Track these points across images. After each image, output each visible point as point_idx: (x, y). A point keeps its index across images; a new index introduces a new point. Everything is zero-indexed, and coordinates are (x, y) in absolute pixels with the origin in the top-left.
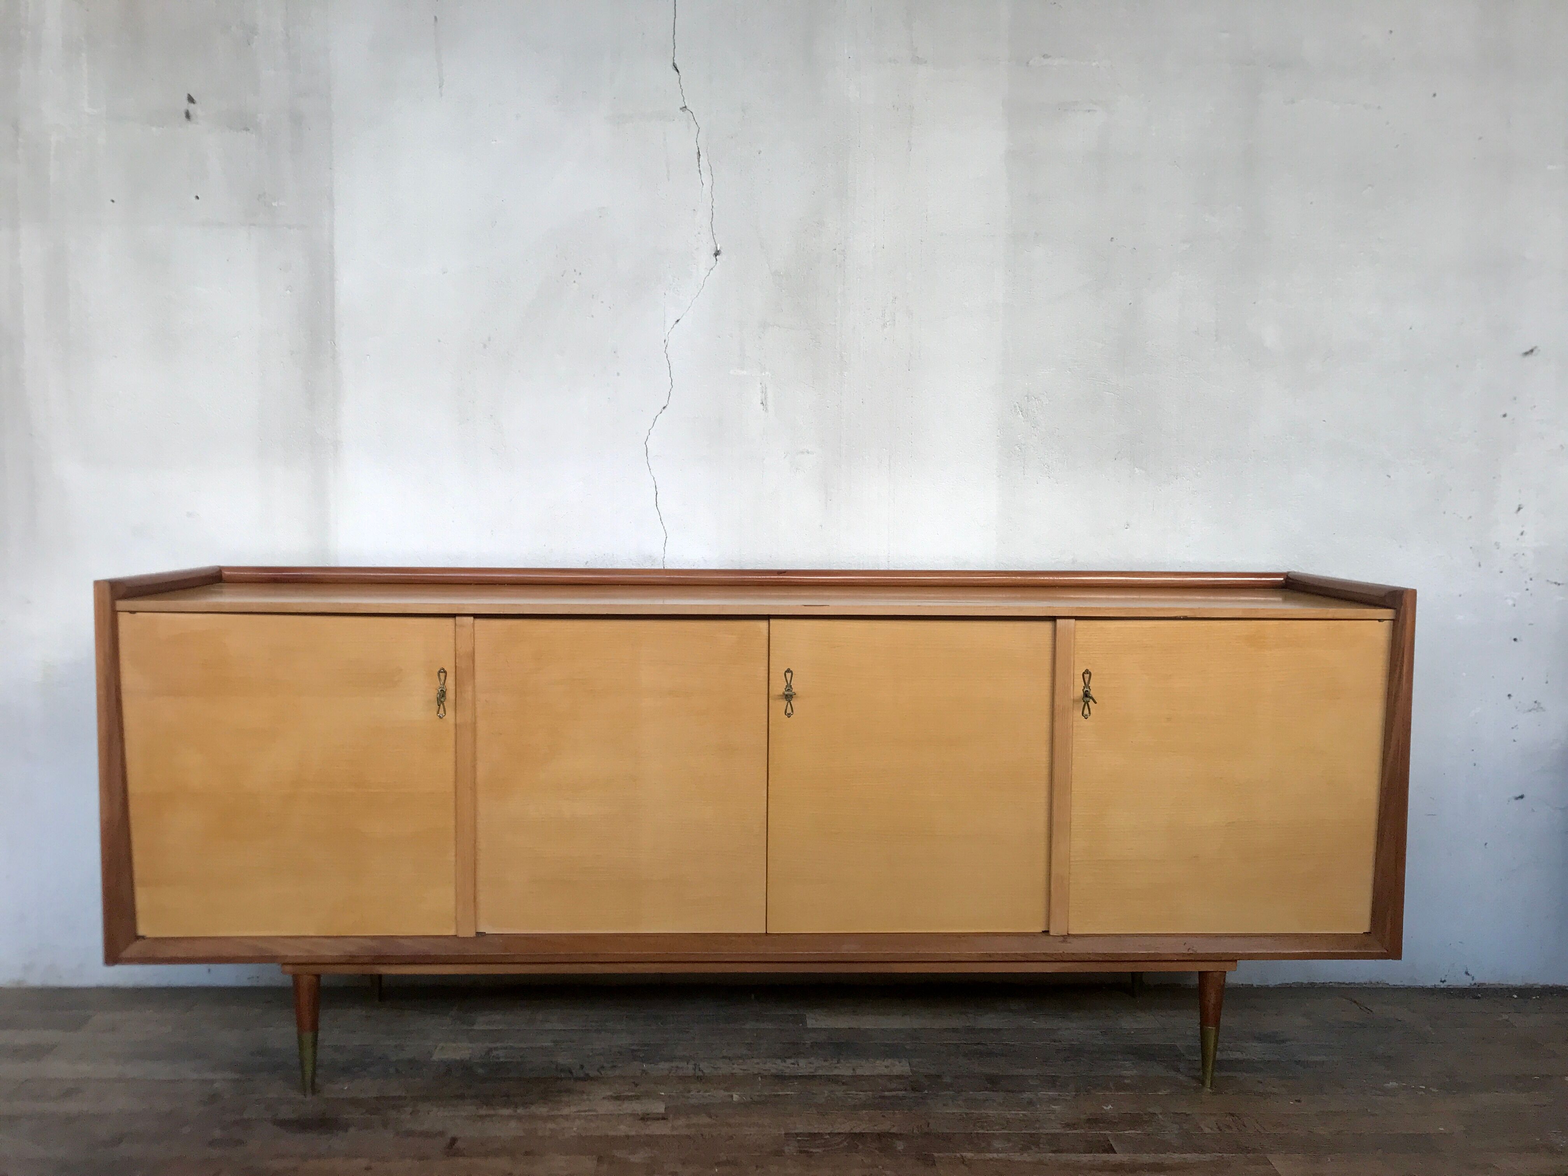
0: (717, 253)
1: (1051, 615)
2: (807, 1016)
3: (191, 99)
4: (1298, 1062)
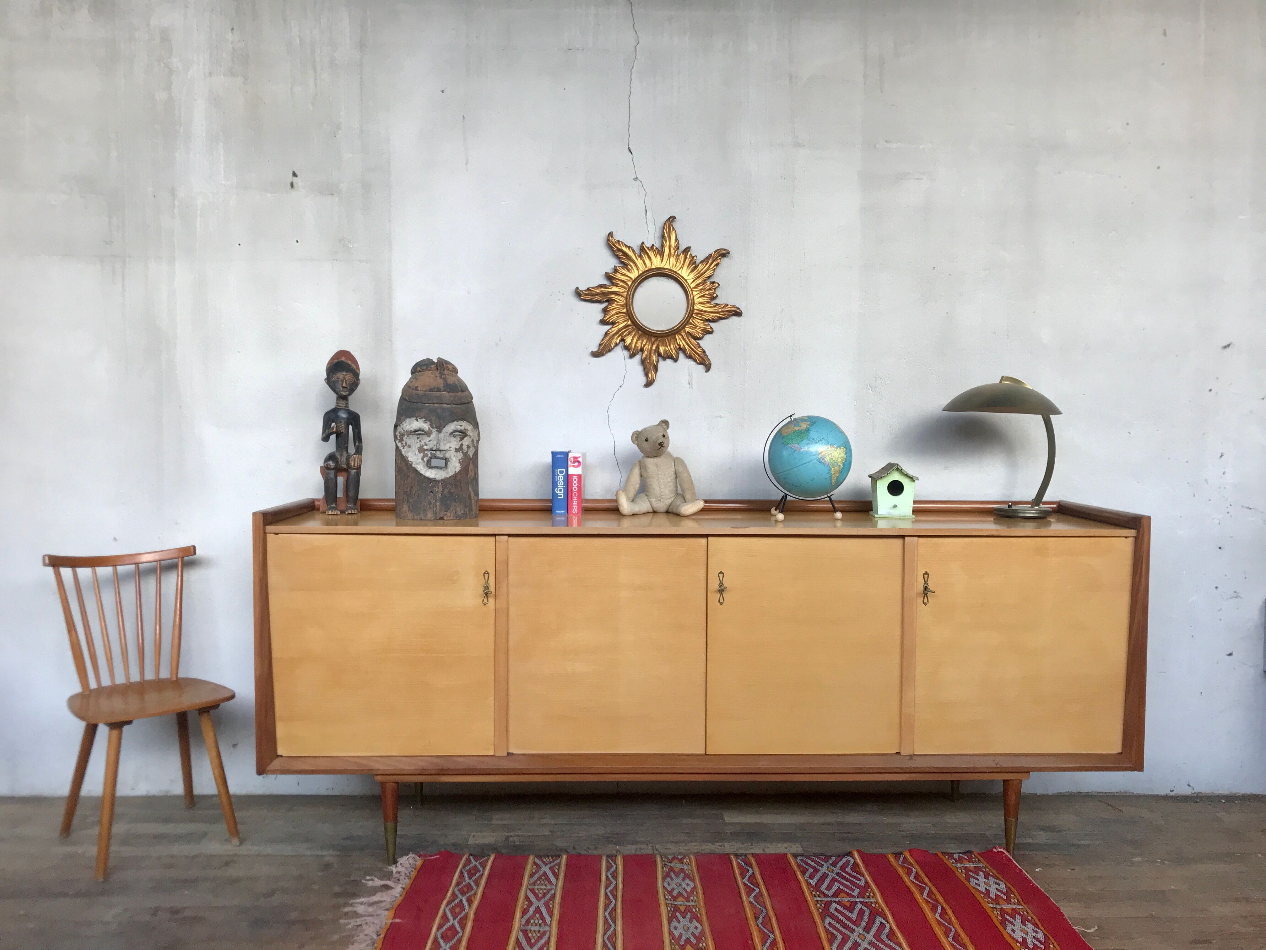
1: (902, 534)
3: (295, 175)
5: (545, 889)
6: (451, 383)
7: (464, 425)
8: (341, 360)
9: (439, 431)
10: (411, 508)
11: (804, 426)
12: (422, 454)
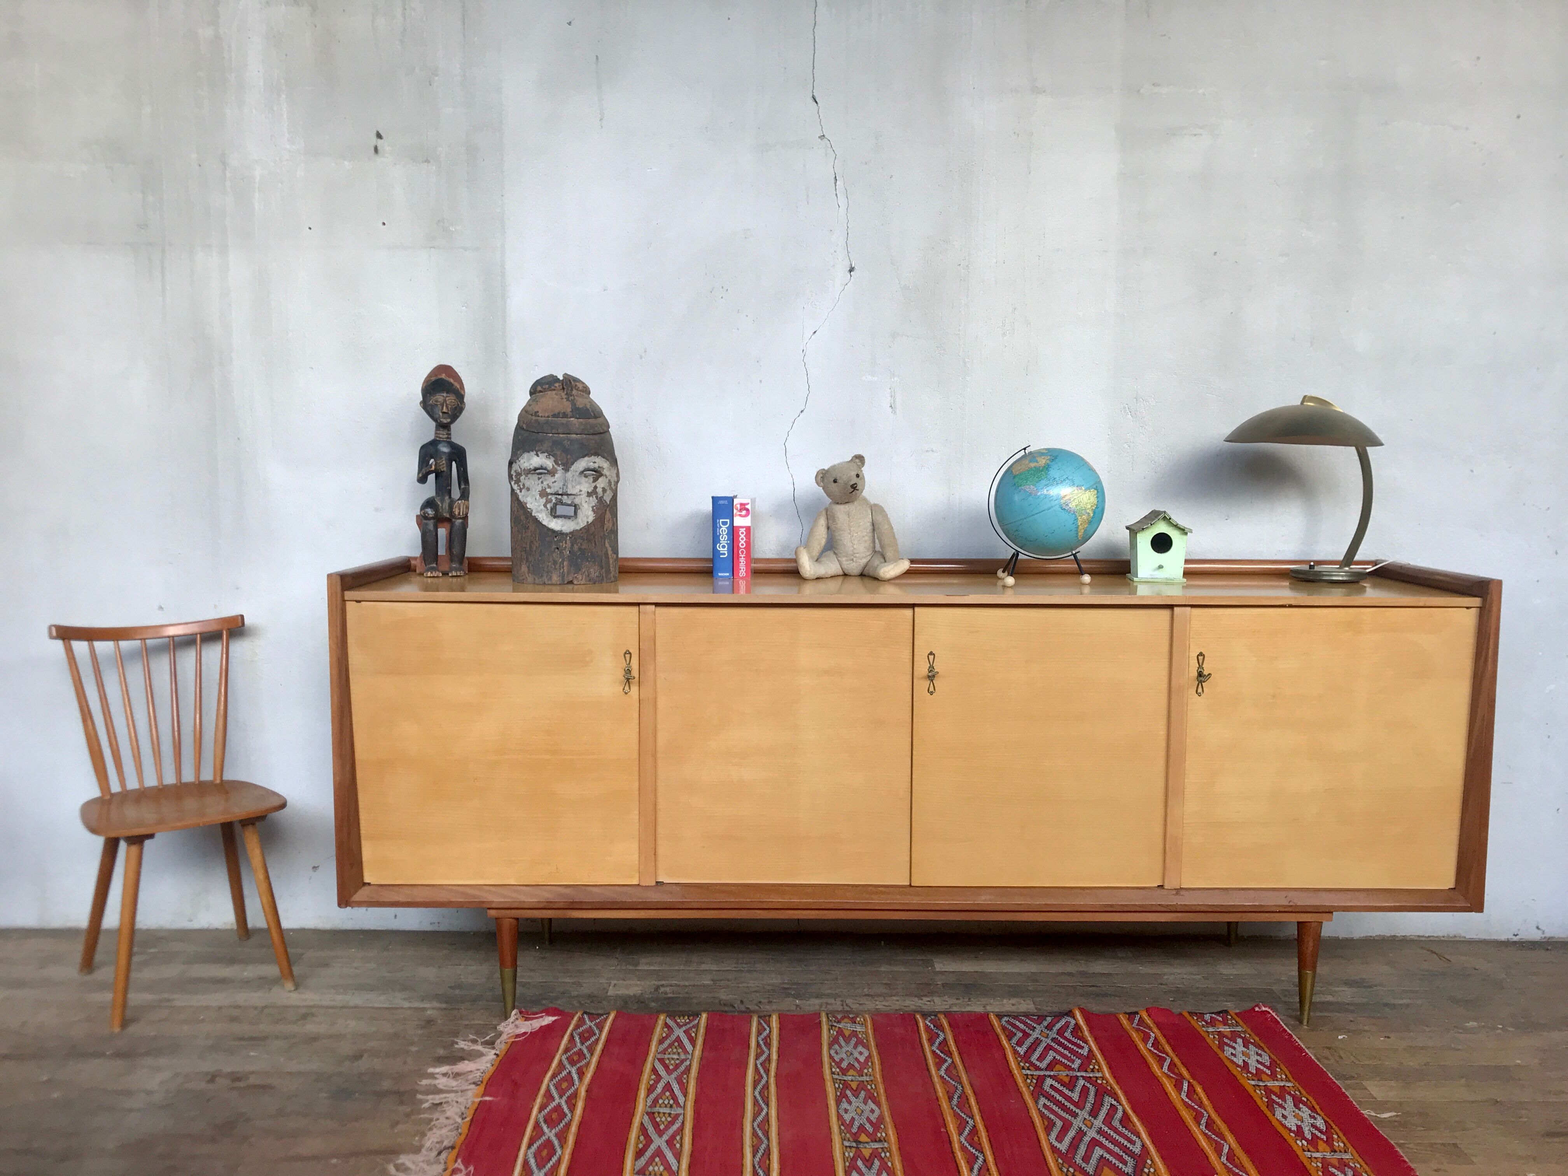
0: (851, 270)
1: (1169, 603)
2: (935, 960)
3: (379, 136)
4: (1386, 1005)
5: (678, 1059)
6: (581, 406)
7: (598, 462)
8: (440, 377)
9: (566, 469)
10: (531, 568)
11: (1042, 461)
12: (544, 500)
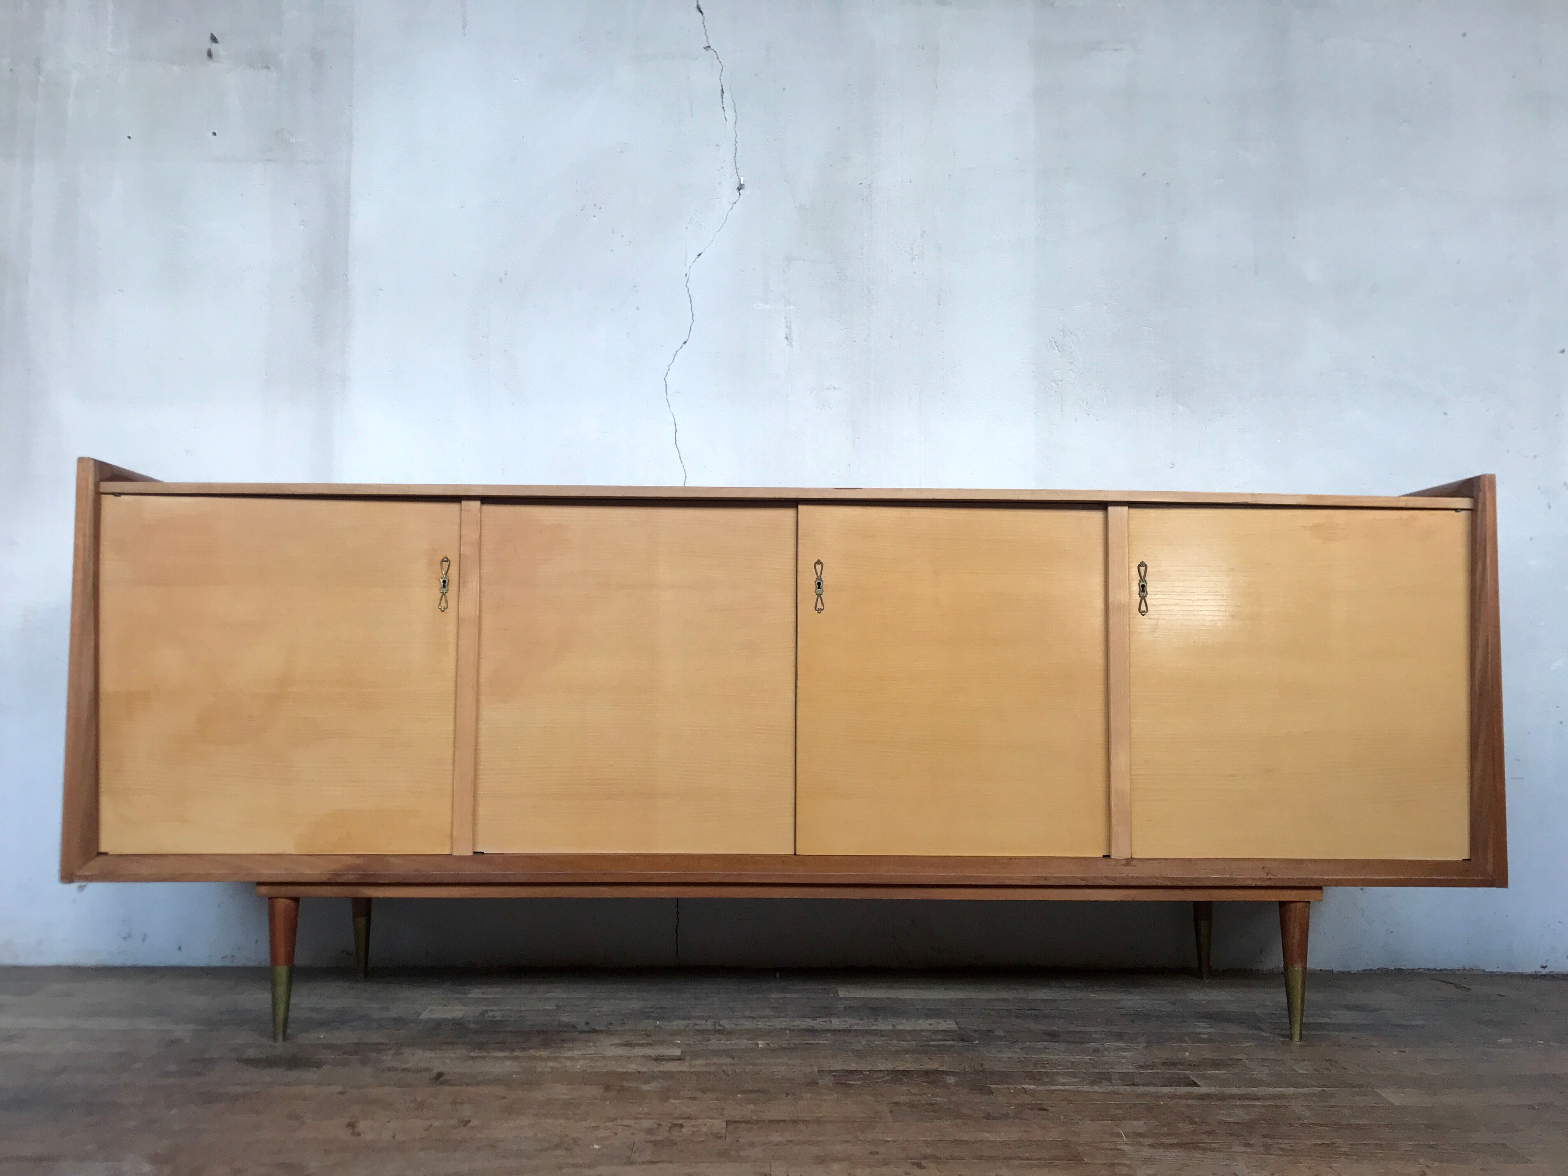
0: (740, 188)
1: (1102, 500)
2: (839, 989)
3: (214, 39)
4: (1396, 1025)
